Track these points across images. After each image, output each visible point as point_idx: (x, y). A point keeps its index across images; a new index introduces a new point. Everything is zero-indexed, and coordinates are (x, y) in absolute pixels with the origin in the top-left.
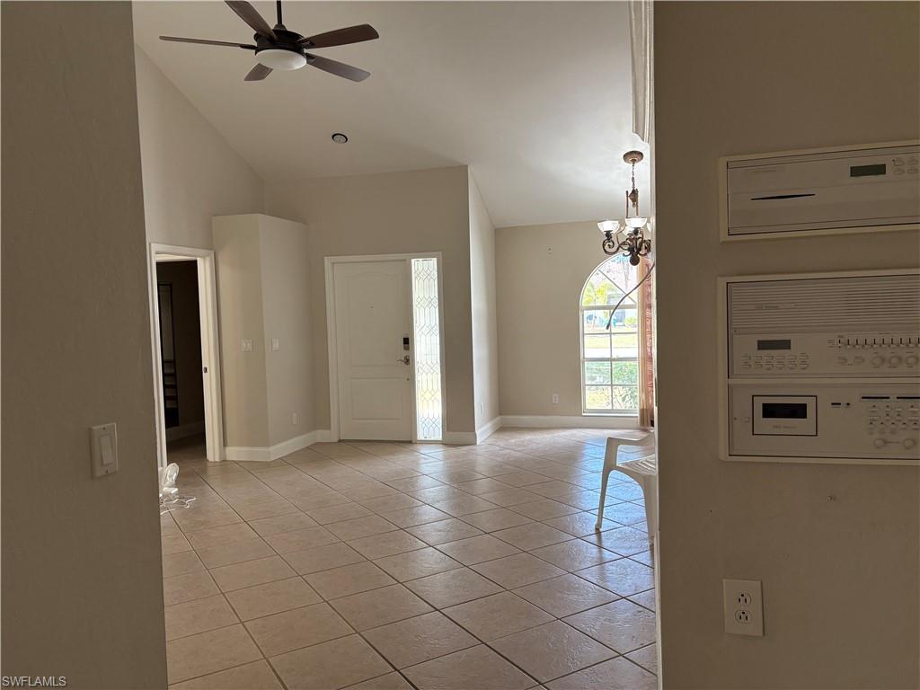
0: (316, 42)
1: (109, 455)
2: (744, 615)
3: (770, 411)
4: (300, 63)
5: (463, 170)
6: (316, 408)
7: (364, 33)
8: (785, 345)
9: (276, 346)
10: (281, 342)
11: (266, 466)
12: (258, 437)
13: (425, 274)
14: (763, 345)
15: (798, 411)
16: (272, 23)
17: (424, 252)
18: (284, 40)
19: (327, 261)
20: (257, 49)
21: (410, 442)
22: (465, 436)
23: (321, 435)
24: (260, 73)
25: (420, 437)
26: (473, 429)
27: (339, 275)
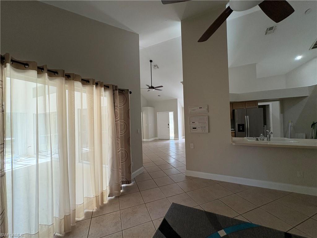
0: (155, 88)
1: (139, 131)
2: (192, 147)
3: (193, 128)
4: (154, 90)
5: (177, 99)
6: (156, 134)
7: (162, 86)
8: (194, 123)
9: (150, 125)
10: (151, 125)
11: (149, 142)
12: (148, 138)
13: (171, 114)
14: (193, 123)
15: (196, 128)
16: (150, 86)
17: (171, 111)
18: (152, 88)
19: (157, 113)
20: (149, 89)
21: (169, 139)
22: (177, 139)
23: (156, 138)
24: (149, 91)
25: (170, 139)
26: (178, 138)
27: (159, 115)
